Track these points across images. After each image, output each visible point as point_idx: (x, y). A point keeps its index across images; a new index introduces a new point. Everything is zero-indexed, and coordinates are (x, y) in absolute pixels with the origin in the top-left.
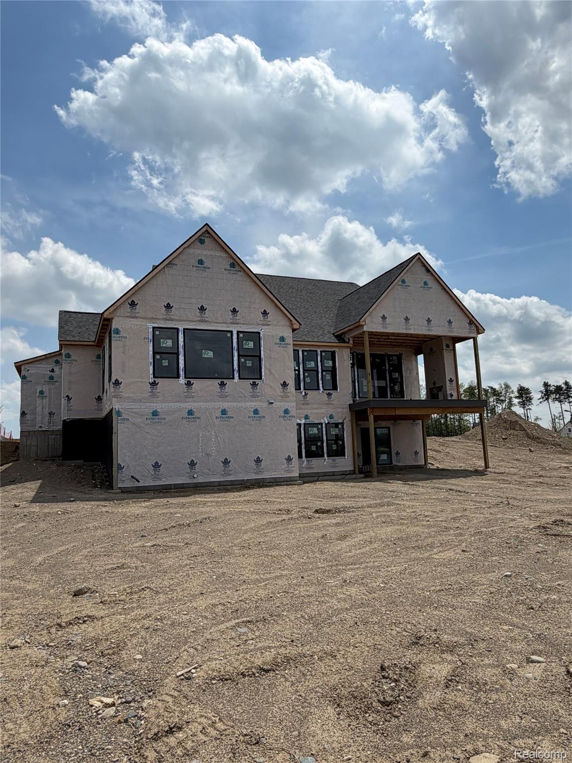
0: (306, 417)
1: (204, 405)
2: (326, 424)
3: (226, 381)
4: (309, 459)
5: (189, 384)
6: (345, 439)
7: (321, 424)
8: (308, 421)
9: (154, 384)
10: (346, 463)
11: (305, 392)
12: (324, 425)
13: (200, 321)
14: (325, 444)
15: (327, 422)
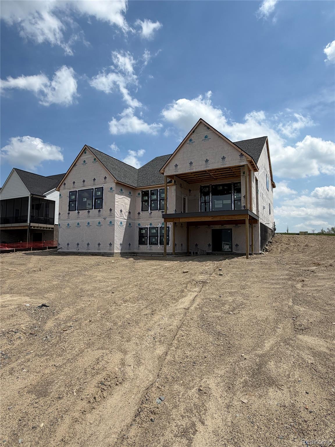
0: (151, 224)
1: (82, 221)
2: (160, 228)
3: (90, 210)
4: (150, 245)
5: (79, 213)
6: (170, 236)
7: (158, 228)
8: (151, 226)
9: (69, 213)
10: (170, 248)
11: (151, 212)
12: (159, 228)
13: (83, 186)
14: (159, 238)
15: (160, 226)
